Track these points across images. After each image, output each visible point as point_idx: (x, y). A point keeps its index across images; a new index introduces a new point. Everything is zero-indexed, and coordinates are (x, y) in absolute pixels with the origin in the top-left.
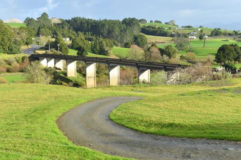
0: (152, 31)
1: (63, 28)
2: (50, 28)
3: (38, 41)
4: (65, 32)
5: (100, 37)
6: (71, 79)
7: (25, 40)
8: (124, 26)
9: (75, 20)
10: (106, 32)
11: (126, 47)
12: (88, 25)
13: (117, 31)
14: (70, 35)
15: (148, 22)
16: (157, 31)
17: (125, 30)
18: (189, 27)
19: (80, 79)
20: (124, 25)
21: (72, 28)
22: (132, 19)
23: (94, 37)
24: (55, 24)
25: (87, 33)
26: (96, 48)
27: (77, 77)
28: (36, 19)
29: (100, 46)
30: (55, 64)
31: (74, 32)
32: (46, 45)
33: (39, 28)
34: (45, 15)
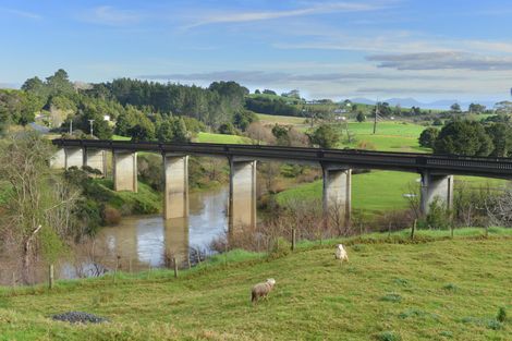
0: (265, 107)
1: (96, 96)
2: (72, 98)
3: (46, 119)
4: (102, 104)
5: (168, 114)
6: (124, 196)
7: (18, 114)
8: (215, 94)
9: (119, 84)
10: (181, 105)
11: (222, 133)
12: (145, 92)
13: (202, 103)
14: (112, 110)
15: (252, 92)
16: (274, 107)
17: (218, 103)
18: (325, 101)
19: (147, 196)
20: (216, 92)
21: (114, 97)
22: (229, 84)
23: (158, 115)
24: (81, 91)
25: (145, 107)
26: (166, 133)
27: (139, 190)
28: (44, 80)
29: (173, 129)
30: (85, 160)
31: (119, 105)
32: (63, 125)
33: (50, 98)
34: (61, 74)
